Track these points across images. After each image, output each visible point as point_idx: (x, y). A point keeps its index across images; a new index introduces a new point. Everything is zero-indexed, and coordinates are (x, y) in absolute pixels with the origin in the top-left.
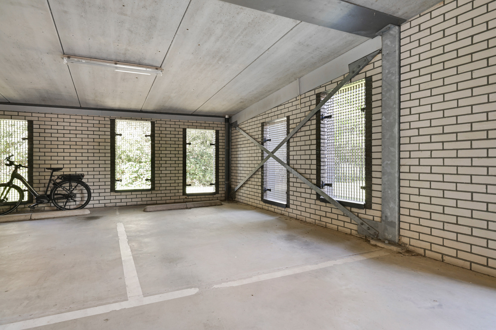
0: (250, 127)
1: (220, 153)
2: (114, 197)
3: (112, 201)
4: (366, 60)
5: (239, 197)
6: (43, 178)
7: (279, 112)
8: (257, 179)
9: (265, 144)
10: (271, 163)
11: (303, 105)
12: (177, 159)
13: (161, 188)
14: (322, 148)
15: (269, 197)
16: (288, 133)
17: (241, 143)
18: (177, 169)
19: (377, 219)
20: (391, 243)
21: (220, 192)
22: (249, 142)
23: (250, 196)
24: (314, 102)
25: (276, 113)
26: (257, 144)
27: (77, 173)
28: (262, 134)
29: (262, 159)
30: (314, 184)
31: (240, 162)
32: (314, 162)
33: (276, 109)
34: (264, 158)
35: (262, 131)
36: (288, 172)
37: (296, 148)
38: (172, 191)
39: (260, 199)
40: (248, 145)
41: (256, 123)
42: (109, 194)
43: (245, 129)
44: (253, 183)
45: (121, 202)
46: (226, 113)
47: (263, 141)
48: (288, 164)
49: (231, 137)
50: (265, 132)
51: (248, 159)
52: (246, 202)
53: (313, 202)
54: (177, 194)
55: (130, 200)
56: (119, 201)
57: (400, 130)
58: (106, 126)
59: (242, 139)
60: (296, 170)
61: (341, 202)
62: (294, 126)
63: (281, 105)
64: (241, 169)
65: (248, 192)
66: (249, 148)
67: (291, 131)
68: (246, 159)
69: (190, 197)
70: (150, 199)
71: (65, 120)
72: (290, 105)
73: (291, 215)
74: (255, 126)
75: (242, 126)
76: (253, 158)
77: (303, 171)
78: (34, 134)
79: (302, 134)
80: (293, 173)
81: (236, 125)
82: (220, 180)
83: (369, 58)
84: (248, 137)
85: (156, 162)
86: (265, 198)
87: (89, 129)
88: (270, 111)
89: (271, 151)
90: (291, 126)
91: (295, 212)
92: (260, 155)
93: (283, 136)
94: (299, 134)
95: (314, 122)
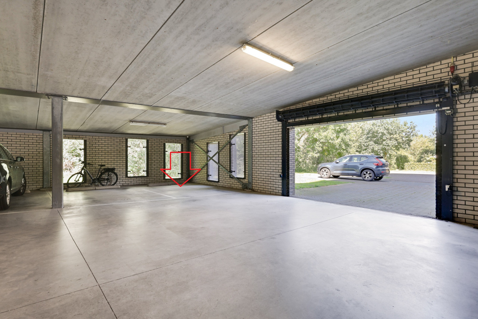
0: (201, 144)
1: (184, 156)
2: (127, 180)
3: (126, 182)
4: (244, 127)
5: (195, 180)
6: (91, 170)
7: (215, 139)
8: (204, 170)
9: (208, 153)
10: (211, 162)
11: (225, 138)
12: (160, 160)
13: (152, 176)
14: (232, 157)
15: (211, 178)
16: (219, 149)
17: (196, 151)
18: (160, 165)
19: (247, 182)
20: (250, 189)
21: (183, 178)
22: (200, 151)
23: (201, 179)
24: (229, 138)
25: (214, 139)
26: (204, 153)
27: (109, 167)
28: (207, 148)
29: (207, 160)
30: (229, 171)
31: (195, 161)
32: (229, 162)
33: (213, 137)
34: (208, 160)
35: (207, 147)
36: (219, 167)
37: (222, 156)
38: (158, 177)
39: (206, 180)
40: (200, 153)
41: (204, 142)
42: (125, 179)
43: (198, 144)
44: (203, 172)
45: (131, 183)
46: (187, 135)
47: (208, 151)
48: (219, 163)
49: (190, 147)
50: (208, 147)
51: (200, 160)
52: (198, 182)
53: (228, 178)
54: (160, 179)
55: (136, 182)
56: (130, 182)
57: (252, 152)
58: (124, 142)
59: (196, 149)
60: (222, 165)
61: (237, 178)
62: (221, 146)
63: (216, 136)
64: (196, 165)
65: (200, 177)
66: (200, 155)
67: (220, 148)
68: (199, 160)
69: (167, 181)
70: (146, 181)
71: (103, 140)
72: (219, 137)
73: (220, 185)
74: (204, 144)
75: (196, 143)
76: (202, 160)
77: (224, 166)
78: (87, 147)
79: (224, 150)
80: (221, 167)
81: (193, 141)
82: (184, 171)
83: (245, 126)
84: (200, 149)
85: (149, 161)
86: (208, 179)
87: (115, 144)
88: (211, 138)
89: (211, 156)
90: (220, 146)
91: (221, 184)
92: (206, 158)
93: (216, 150)
94: (223, 150)
95: (229, 146)
